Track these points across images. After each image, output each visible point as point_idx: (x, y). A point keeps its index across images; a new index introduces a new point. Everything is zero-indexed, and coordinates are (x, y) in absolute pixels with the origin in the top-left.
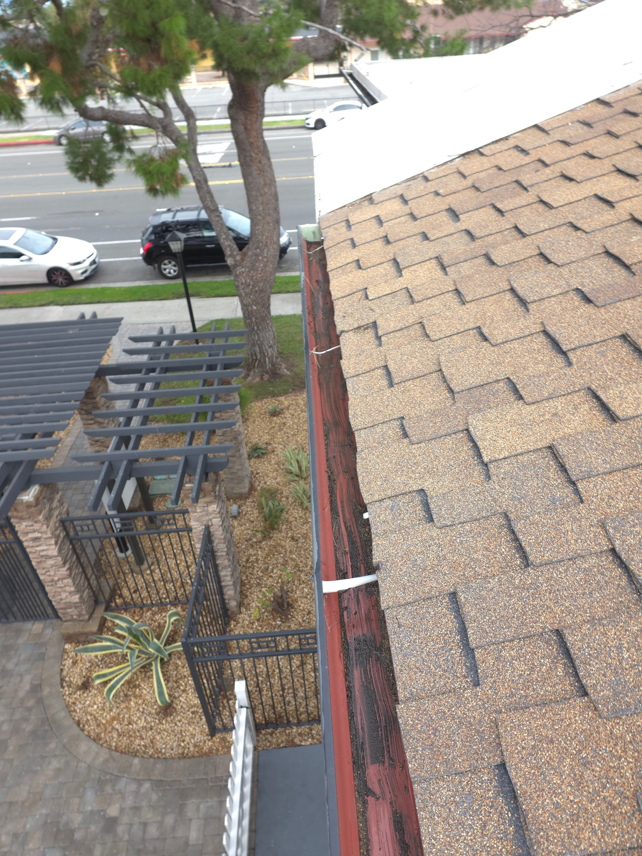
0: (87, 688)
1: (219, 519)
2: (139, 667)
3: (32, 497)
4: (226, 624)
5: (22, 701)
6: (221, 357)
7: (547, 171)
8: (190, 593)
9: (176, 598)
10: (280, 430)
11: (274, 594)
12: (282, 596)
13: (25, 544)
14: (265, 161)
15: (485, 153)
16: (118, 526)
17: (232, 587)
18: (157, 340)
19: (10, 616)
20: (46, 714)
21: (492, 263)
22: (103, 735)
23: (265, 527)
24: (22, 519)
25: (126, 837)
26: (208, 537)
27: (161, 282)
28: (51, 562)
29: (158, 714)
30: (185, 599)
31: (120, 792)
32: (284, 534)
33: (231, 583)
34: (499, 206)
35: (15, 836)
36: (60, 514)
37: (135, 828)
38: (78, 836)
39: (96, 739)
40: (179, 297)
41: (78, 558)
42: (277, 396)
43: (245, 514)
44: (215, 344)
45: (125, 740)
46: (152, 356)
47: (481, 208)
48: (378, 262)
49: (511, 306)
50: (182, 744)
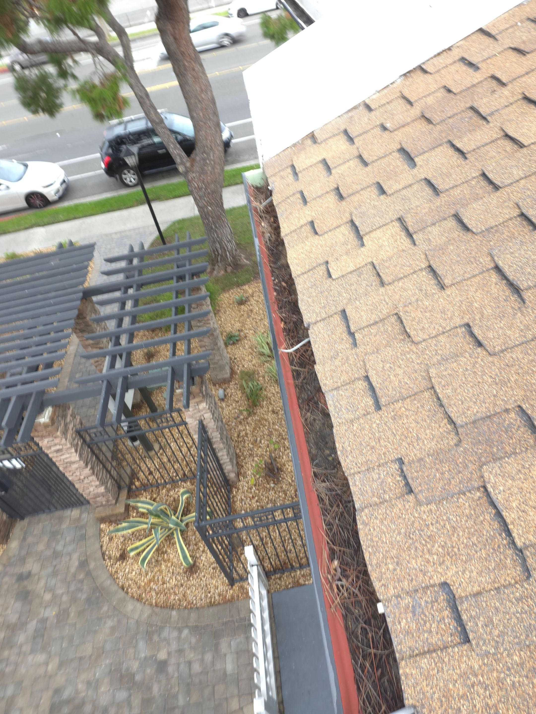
0: (124, 559)
1: (210, 414)
2: (164, 537)
3: (47, 418)
4: (229, 492)
5: (74, 575)
6: (188, 267)
7: (505, 91)
8: (195, 469)
9: (184, 474)
10: (249, 316)
11: (265, 462)
12: (272, 463)
13: (50, 456)
14: (197, 68)
15: (429, 70)
16: (126, 428)
17: (229, 463)
18: (129, 259)
19: (51, 507)
20: (95, 583)
21: (466, 228)
22: (144, 595)
23: (249, 405)
24: (42, 437)
25: (176, 675)
26: (203, 428)
27: (124, 192)
28: (74, 466)
29: (185, 573)
30: (191, 475)
31: (165, 639)
32: (265, 409)
33: (228, 460)
34: (458, 145)
35: (89, 683)
36: (74, 426)
37: (182, 666)
38: (138, 678)
39: (139, 599)
40: (142, 203)
41: (97, 458)
42: (242, 286)
43: (231, 396)
44: (181, 255)
45: (162, 598)
46: (128, 274)
47: (437, 147)
48: (335, 225)
49: (501, 293)
50: (209, 595)
